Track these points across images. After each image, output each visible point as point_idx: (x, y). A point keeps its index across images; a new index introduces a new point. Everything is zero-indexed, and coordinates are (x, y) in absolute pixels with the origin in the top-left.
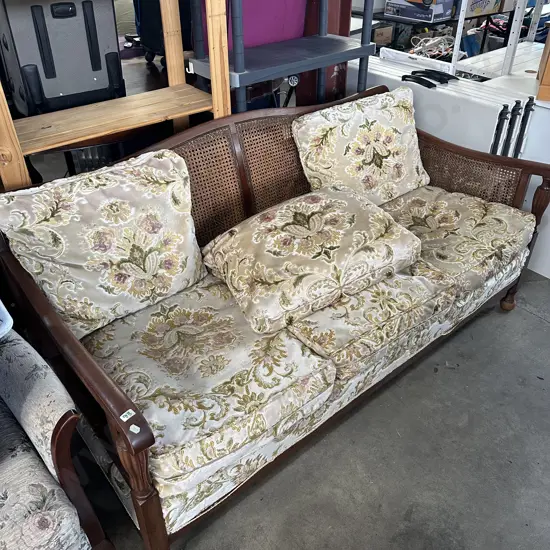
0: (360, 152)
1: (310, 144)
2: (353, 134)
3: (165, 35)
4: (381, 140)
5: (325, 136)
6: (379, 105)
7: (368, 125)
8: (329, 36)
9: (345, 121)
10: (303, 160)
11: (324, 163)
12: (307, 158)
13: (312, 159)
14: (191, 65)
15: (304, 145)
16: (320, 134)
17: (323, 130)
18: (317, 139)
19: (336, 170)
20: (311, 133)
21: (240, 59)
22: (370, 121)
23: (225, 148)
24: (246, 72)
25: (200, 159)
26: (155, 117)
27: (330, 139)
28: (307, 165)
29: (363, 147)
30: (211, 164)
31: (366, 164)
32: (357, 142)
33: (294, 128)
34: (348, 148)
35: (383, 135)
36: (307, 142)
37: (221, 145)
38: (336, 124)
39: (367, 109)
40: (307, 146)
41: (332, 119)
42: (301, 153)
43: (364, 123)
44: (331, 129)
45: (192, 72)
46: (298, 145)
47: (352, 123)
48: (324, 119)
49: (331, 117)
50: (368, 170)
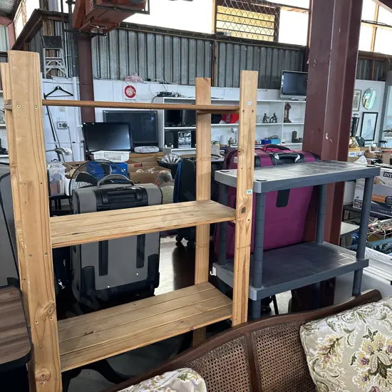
0: (365, 361)
1: (317, 351)
2: (358, 344)
3: (197, 247)
4: (384, 349)
5: (332, 346)
6: (379, 315)
7: (371, 335)
8: (325, 243)
9: (350, 332)
10: (310, 364)
11: (331, 371)
12: (314, 363)
13: (320, 366)
14: (214, 269)
15: (311, 350)
16: (328, 344)
17: (331, 340)
18: (326, 349)
19: (343, 379)
20: (319, 342)
21: (259, 278)
22: (372, 331)
23: (240, 355)
24: (263, 288)
25: (217, 368)
26: (182, 326)
27: (337, 348)
28: (314, 370)
29: (368, 356)
30: (227, 371)
31: (372, 374)
32: (362, 352)
33: (303, 334)
34: (354, 358)
35: (385, 344)
36: (315, 350)
37: (237, 353)
38: (342, 335)
39: (368, 319)
40: (315, 353)
41: (338, 330)
42: (308, 358)
43: (367, 333)
44: (338, 340)
45: (214, 274)
46: (306, 350)
47: (355, 332)
48: (330, 328)
49: (336, 327)
50: (374, 380)
